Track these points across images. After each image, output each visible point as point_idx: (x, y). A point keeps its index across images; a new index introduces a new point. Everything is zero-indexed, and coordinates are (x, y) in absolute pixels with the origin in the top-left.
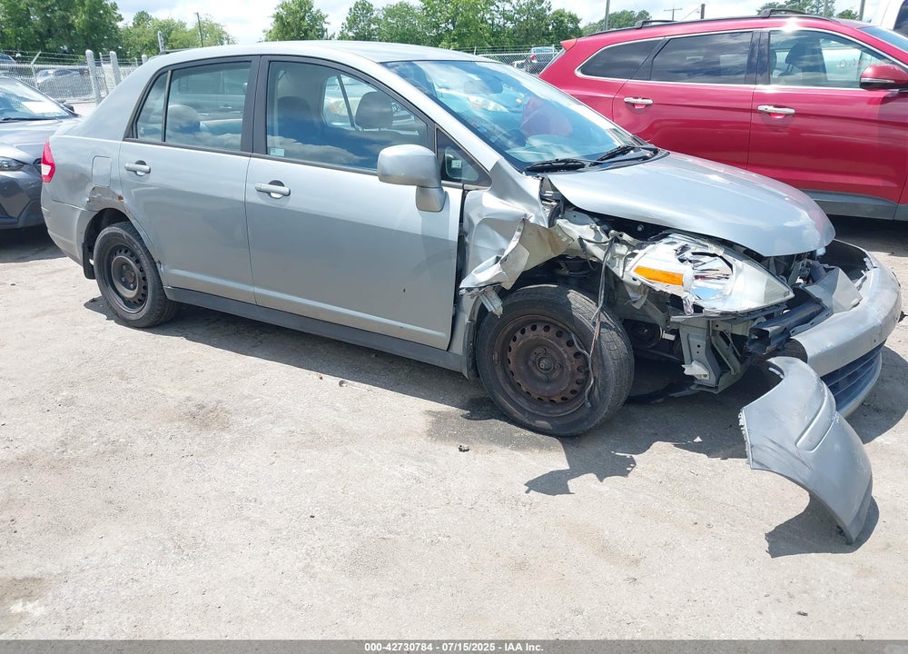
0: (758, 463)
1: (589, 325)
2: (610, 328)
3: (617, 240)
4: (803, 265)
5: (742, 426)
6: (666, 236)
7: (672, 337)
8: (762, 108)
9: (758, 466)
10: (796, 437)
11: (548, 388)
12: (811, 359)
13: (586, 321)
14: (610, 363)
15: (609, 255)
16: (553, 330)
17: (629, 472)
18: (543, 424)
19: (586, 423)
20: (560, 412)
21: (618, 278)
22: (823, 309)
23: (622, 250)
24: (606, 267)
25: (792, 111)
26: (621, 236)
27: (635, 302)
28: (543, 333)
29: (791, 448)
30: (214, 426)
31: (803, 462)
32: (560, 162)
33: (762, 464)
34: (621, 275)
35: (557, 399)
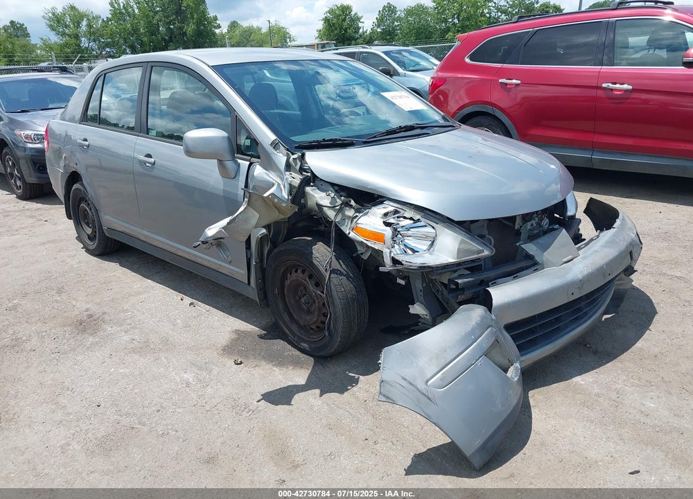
0: (384, 396)
1: (323, 271)
2: (341, 274)
3: (347, 204)
4: (532, 225)
5: (380, 364)
6: (382, 203)
7: (403, 282)
8: (604, 85)
9: (384, 399)
10: (429, 376)
11: (308, 318)
12: (496, 308)
13: (321, 268)
14: (337, 301)
15: (340, 216)
16: (307, 273)
17: (348, 389)
18: (305, 345)
19: (329, 348)
20: (315, 337)
21: (345, 234)
22: (536, 264)
23: (350, 213)
24: (336, 226)
25: (630, 87)
26: (350, 201)
27: (362, 254)
28: (301, 275)
29: (421, 386)
30: (88, 331)
31: (429, 398)
32: (328, 141)
33: (388, 398)
34: (347, 232)
35: (314, 327)
